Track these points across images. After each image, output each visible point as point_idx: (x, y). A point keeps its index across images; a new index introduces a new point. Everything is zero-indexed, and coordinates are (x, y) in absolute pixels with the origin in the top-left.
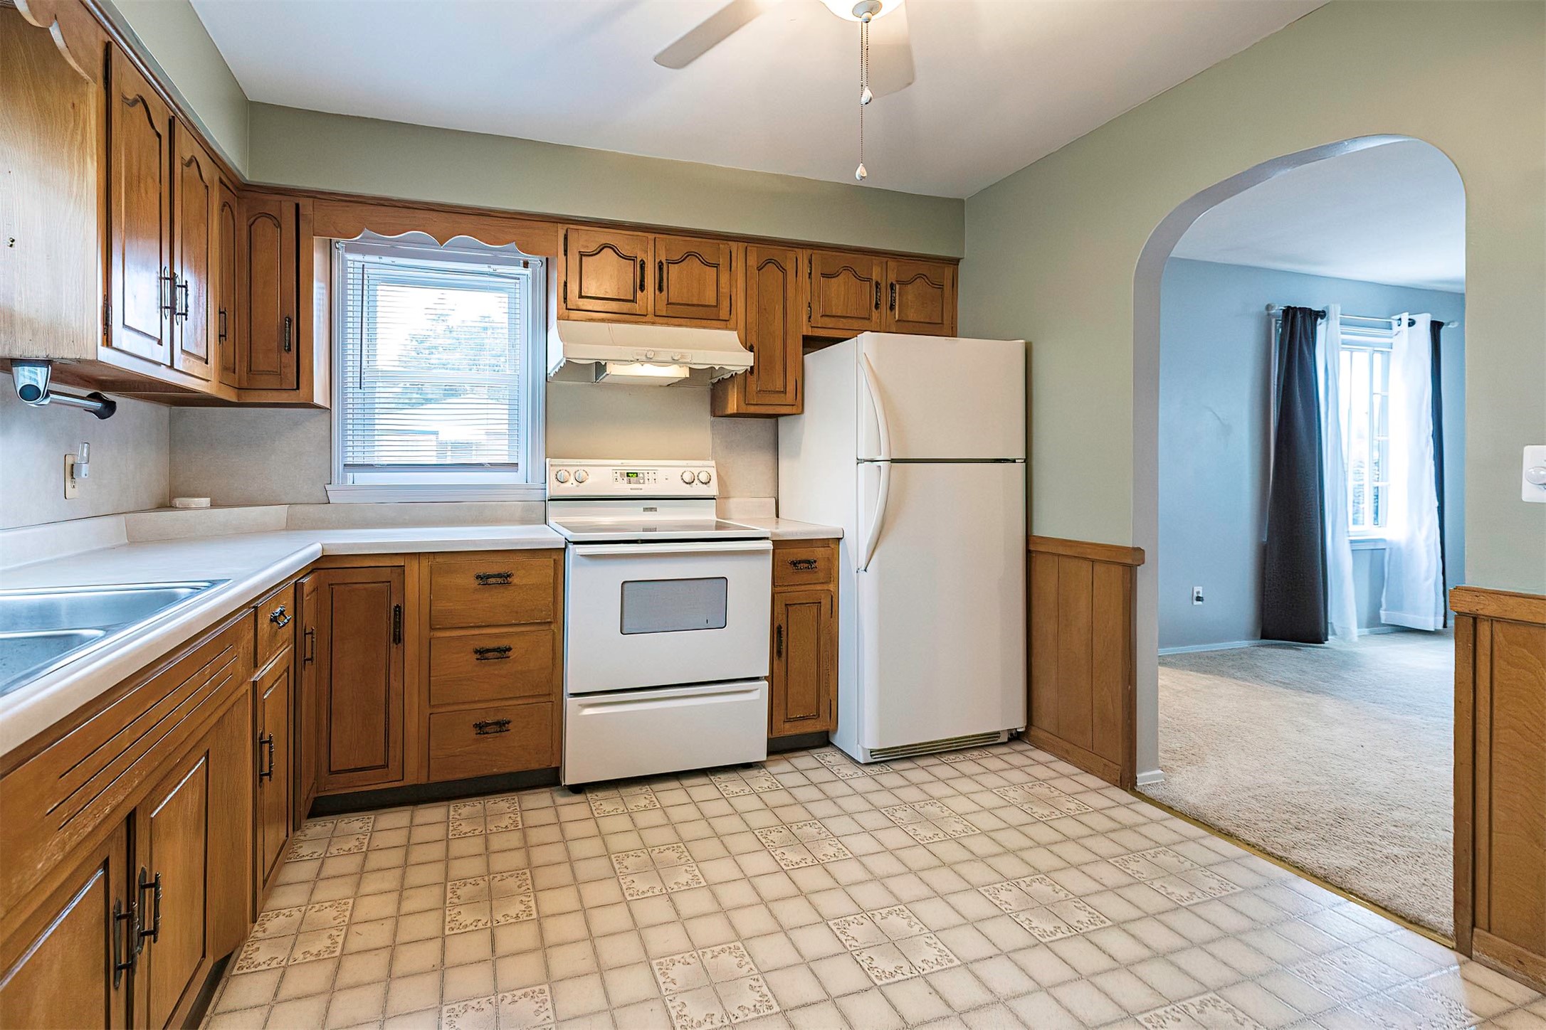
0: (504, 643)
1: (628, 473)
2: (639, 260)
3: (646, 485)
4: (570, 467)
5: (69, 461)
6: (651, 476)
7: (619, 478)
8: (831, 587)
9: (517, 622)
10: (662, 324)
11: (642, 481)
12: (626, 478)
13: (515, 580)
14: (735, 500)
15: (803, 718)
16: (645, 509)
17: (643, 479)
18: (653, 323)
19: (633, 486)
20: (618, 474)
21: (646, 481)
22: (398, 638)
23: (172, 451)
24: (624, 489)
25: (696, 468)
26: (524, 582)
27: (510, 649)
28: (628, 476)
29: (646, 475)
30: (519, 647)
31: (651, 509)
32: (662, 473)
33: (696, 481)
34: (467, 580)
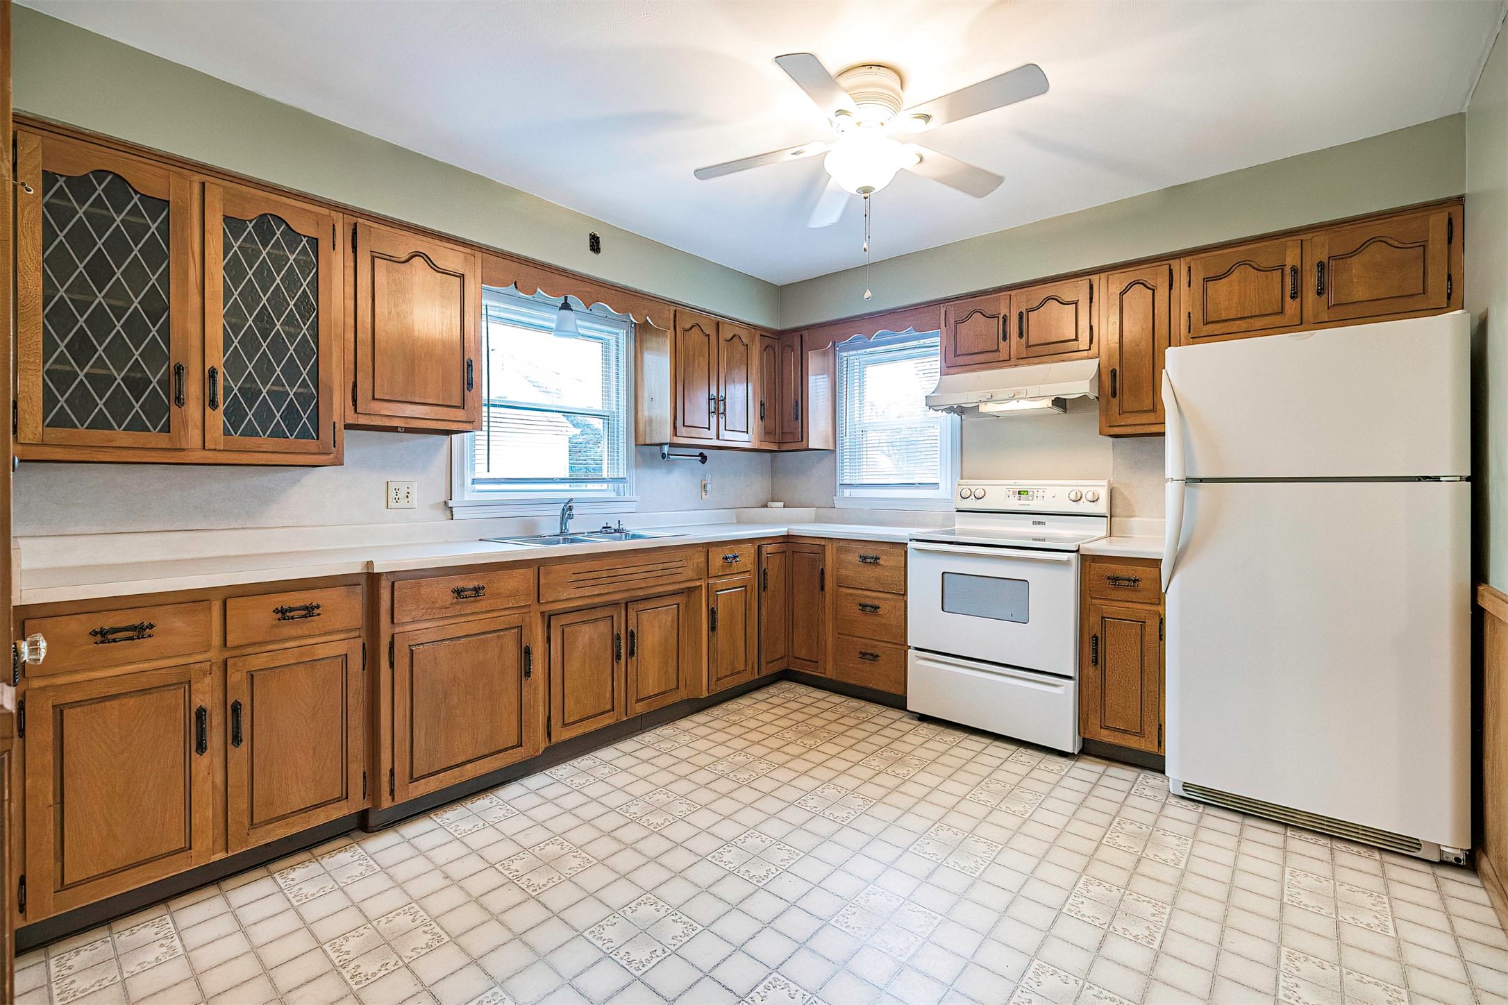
0: (876, 603)
1: (1019, 491)
2: (1001, 316)
3: (1034, 502)
4: (977, 486)
5: (704, 483)
6: (1040, 494)
7: (1011, 496)
8: (1160, 608)
9: (882, 590)
10: (1023, 365)
11: (1030, 498)
12: (1017, 496)
13: (881, 562)
14: (1137, 519)
15: (1125, 731)
16: (1034, 523)
17: (1033, 496)
18: (1016, 365)
19: (1021, 502)
20: (1011, 492)
21: (1035, 497)
22: (822, 588)
23: (772, 478)
24: (1014, 504)
25: (1085, 488)
26: (887, 564)
27: (879, 608)
28: (1019, 494)
29: (1036, 493)
30: (885, 608)
31: (1040, 523)
32: (1050, 492)
33: (1083, 499)
34: (853, 558)
